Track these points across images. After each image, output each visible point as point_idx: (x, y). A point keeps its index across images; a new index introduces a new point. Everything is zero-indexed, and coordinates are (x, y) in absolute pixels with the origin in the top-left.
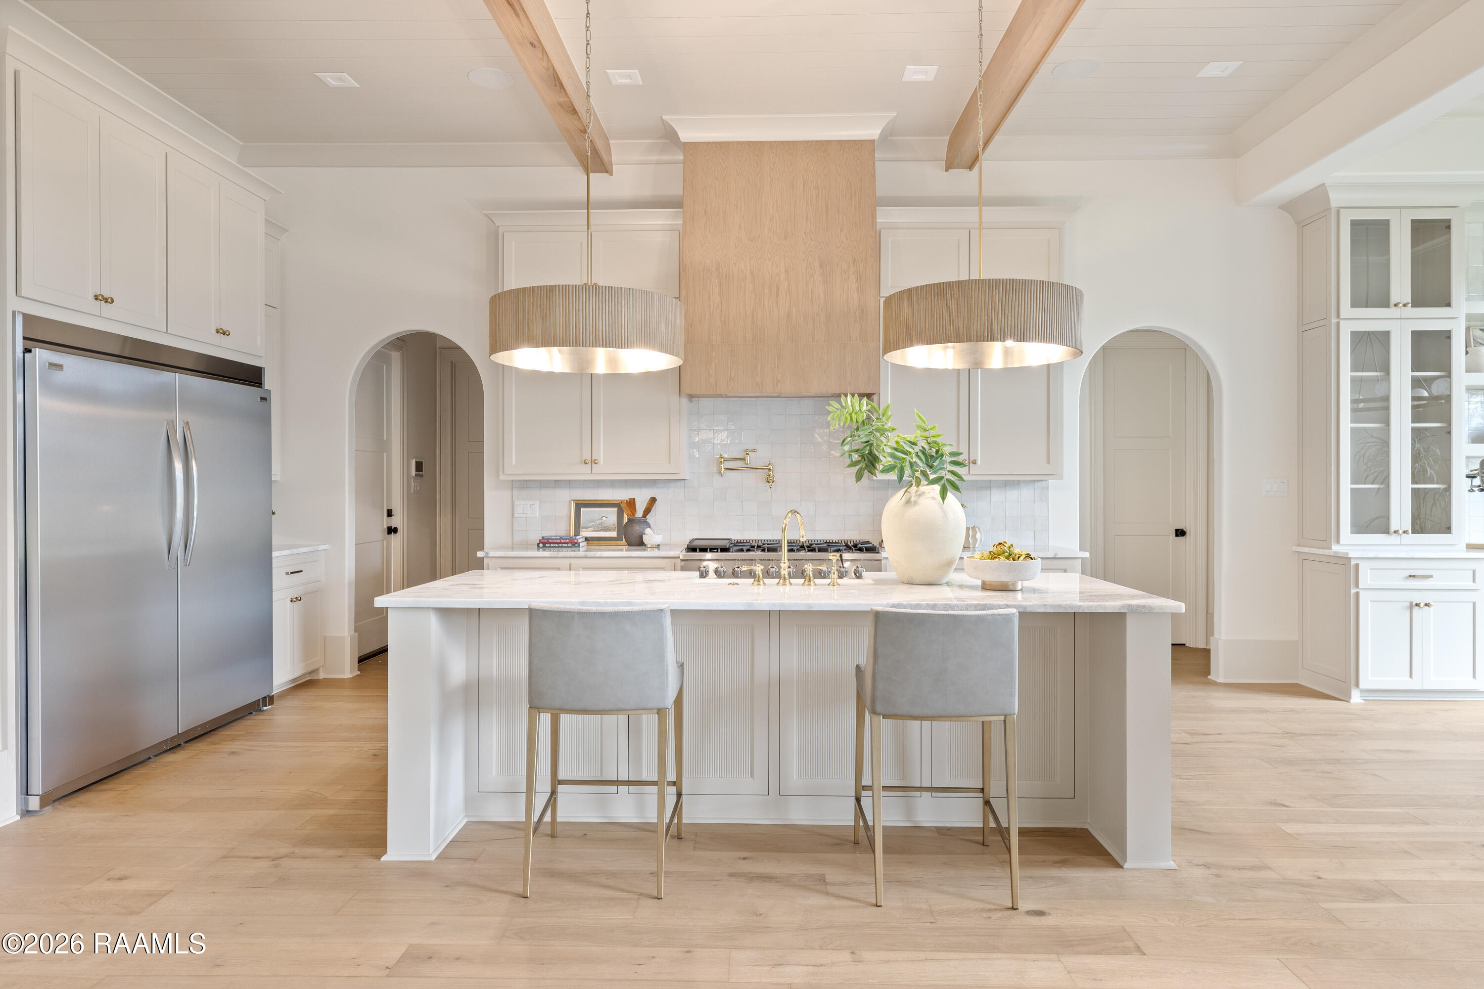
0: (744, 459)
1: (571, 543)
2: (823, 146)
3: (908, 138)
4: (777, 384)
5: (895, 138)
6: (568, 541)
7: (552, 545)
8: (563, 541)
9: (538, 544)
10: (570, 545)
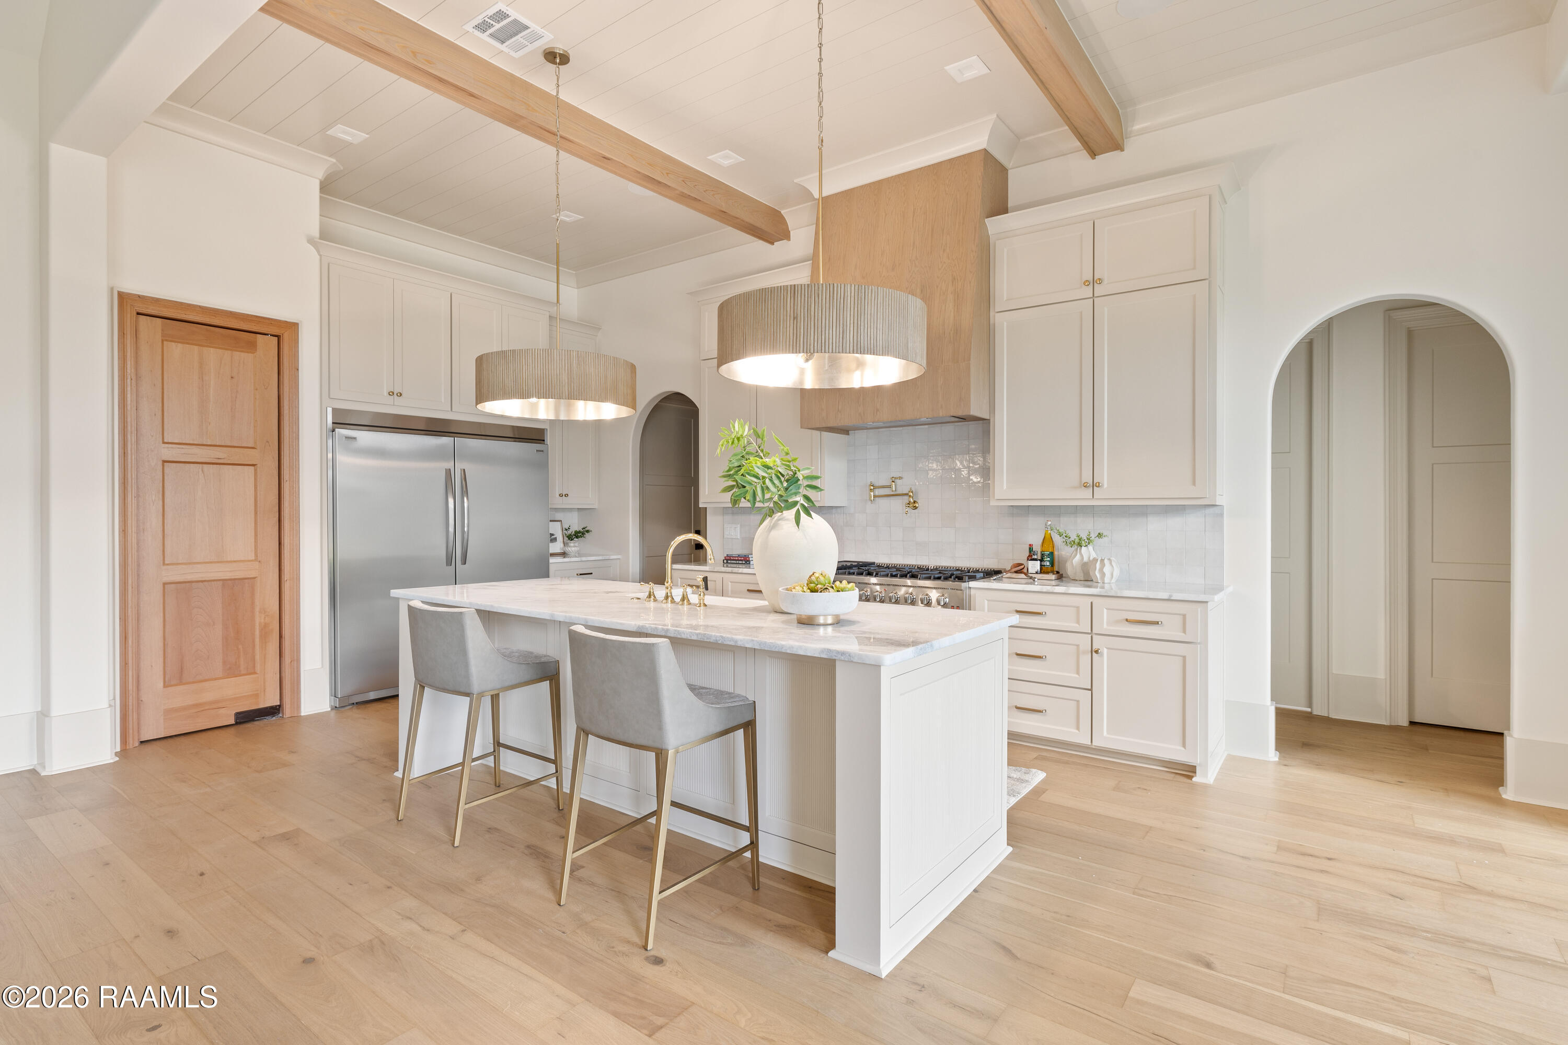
0: (890, 487)
1: (744, 560)
2: (935, 170)
3: (1041, 135)
4: (877, 413)
5: (1027, 139)
6: (742, 559)
7: (732, 562)
8: (739, 559)
9: (724, 560)
10: (744, 562)
